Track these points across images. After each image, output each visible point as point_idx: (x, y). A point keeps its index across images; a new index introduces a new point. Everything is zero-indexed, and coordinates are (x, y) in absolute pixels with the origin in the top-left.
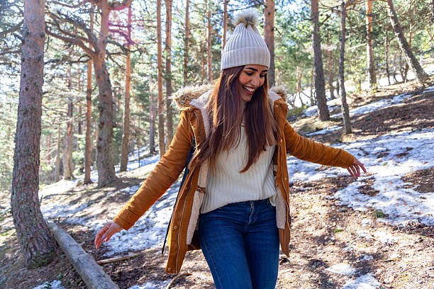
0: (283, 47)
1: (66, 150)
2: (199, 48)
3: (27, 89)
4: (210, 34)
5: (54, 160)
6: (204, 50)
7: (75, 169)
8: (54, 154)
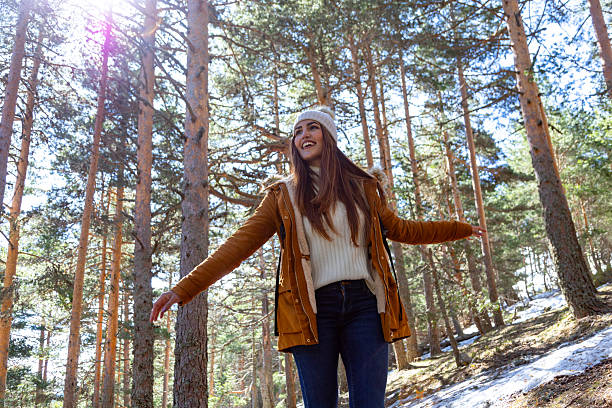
0: (580, 161)
1: (264, 371)
2: (438, 187)
3: (188, 255)
4: (452, 164)
5: (248, 389)
6: (448, 191)
7: (279, 400)
8: (247, 379)
